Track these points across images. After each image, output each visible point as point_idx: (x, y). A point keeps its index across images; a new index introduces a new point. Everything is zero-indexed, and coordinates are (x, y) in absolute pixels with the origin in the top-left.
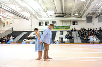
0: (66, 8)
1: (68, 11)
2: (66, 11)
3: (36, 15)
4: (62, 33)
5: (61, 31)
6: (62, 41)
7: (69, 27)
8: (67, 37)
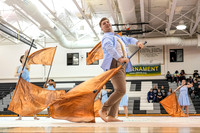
0: (148, 8)
1: (155, 19)
2: (148, 16)
3: (59, 32)
4: (137, 85)
5: (133, 82)
6: (136, 110)
7: (158, 70)
8: (153, 97)
